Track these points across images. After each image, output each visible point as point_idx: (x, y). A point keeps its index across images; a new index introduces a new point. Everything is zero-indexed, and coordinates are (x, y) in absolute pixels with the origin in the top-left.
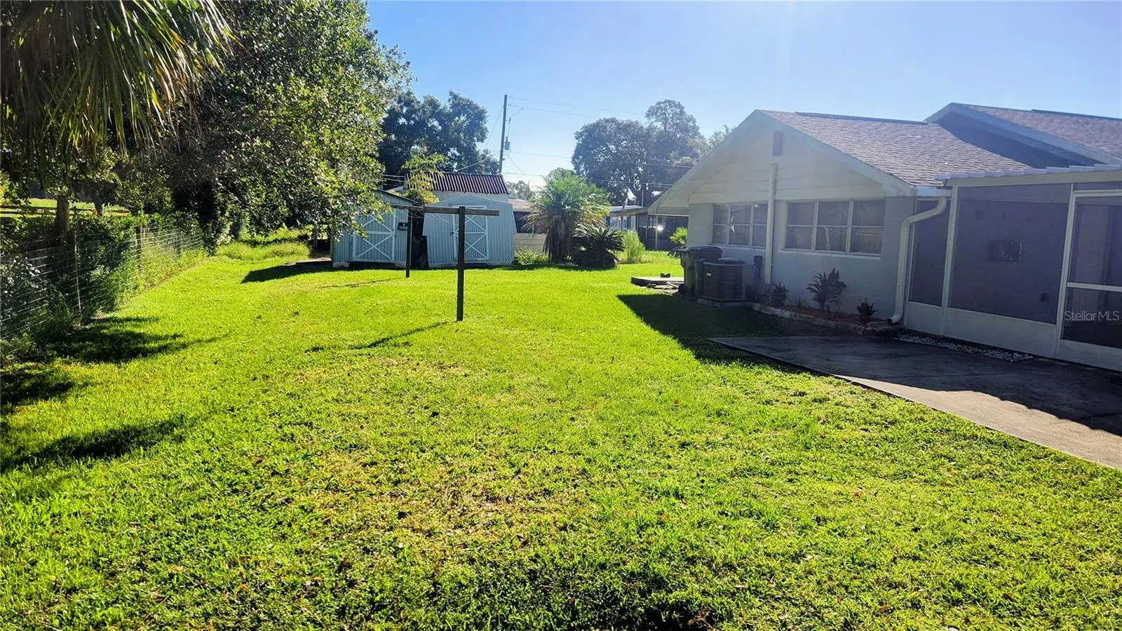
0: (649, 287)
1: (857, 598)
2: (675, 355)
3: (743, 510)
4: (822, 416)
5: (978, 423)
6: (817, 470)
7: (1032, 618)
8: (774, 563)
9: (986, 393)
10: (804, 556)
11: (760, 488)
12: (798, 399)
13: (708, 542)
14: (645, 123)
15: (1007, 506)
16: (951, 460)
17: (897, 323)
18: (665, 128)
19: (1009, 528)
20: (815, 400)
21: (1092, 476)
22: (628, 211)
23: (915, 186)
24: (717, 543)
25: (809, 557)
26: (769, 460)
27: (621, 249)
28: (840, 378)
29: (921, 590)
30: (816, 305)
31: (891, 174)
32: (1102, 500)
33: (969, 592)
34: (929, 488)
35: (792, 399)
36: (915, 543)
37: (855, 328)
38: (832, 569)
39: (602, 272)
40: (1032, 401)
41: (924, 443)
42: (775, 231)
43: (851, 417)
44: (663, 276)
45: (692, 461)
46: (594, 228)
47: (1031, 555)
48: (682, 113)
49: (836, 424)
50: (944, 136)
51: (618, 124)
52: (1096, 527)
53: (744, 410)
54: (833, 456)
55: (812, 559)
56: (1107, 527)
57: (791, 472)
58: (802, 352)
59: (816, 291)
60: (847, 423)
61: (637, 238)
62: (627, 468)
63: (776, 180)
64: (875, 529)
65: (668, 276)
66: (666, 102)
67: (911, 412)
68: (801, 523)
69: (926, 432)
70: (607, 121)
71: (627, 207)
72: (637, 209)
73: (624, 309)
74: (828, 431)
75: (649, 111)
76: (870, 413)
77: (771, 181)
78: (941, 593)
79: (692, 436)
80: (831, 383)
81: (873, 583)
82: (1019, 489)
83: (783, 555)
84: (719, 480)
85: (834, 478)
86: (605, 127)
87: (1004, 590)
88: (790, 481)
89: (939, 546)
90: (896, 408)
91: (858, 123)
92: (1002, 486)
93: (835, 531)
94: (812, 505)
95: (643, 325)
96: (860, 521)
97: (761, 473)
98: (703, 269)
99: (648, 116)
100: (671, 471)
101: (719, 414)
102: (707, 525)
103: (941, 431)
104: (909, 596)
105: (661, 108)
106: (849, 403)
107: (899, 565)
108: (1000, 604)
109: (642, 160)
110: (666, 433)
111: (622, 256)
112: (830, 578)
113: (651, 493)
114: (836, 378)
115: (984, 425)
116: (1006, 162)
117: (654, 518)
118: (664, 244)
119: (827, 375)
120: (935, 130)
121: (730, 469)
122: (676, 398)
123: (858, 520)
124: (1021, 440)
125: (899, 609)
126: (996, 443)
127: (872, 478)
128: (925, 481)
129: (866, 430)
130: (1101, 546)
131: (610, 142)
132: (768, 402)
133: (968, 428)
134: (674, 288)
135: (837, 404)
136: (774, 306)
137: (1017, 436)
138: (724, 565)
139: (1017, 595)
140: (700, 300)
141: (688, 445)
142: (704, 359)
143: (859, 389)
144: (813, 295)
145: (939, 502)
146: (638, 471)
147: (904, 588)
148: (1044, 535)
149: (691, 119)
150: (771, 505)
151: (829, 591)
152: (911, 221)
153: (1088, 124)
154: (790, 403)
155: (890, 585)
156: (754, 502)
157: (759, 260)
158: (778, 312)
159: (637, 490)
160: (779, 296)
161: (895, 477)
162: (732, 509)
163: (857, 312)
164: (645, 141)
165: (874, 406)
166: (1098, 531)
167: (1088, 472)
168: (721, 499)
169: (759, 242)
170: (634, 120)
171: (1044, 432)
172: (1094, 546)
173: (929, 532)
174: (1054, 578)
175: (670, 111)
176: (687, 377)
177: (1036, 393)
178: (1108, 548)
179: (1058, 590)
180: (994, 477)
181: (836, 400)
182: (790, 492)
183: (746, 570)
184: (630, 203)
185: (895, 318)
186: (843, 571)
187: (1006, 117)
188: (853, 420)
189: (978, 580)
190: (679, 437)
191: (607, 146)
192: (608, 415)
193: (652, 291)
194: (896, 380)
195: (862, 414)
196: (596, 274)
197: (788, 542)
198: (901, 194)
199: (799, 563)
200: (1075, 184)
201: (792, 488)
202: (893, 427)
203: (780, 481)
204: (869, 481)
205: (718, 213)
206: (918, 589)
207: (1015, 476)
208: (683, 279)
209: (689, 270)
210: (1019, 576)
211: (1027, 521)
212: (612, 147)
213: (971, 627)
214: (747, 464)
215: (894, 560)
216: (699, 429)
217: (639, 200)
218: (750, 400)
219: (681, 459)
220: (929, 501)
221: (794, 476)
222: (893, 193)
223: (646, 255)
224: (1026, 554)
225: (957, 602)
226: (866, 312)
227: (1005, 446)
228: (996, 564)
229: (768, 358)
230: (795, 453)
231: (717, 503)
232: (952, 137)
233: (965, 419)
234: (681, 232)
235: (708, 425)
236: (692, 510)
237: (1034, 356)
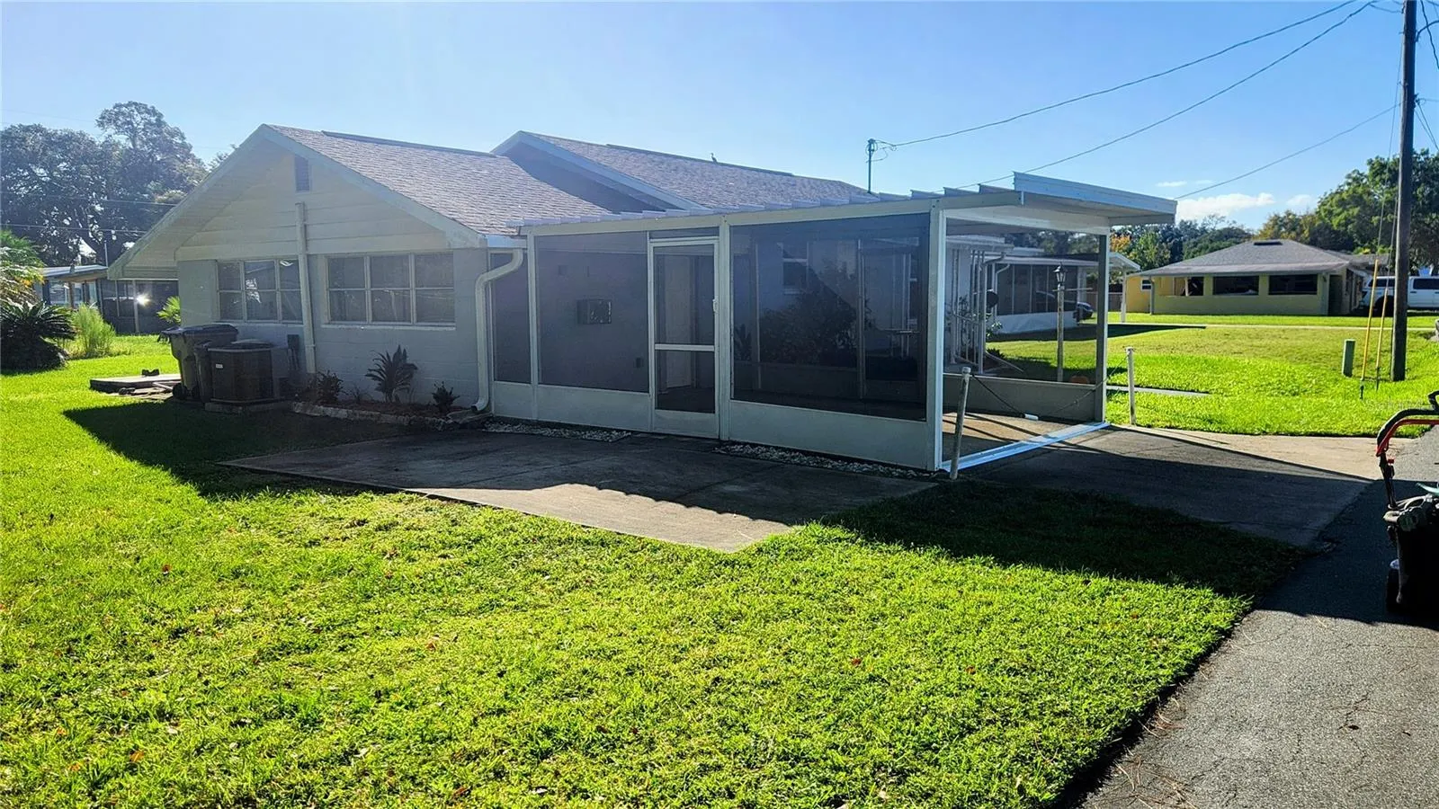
0: (122, 393)
1: (426, 789)
2: (167, 496)
3: (269, 710)
4: (389, 548)
5: (574, 522)
6: (380, 625)
7: (626, 746)
8: (313, 776)
9: (583, 484)
10: (357, 752)
11: (298, 671)
12: (355, 530)
13: (213, 773)
14: (98, 136)
15: (602, 618)
16: (545, 573)
17: (483, 411)
18: (134, 145)
19: (605, 643)
20: (379, 529)
21: (688, 560)
22: (81, 274)
23: (484, 235)
24: (226, 772)
25: (363, 751)
26: (312, 627)
27: (68, 335)
28: (412, 493)
29: (505, 752)
30: (380, 397)
31: (454, 219)
32: (696, 586)
33: (560, 736)
34: (520, 615)
35: (348, 533)
36: (499, 692)
37: (433, 423)
38: (394, 758)
39: (36, 375)
40: (629, 485)
41: (514, 559)
42: (313, 296)
43: (425, 543)
44: (146, 373)
45: (190, 654)
46: (11, 303)
47: (627, 670)
48: (160, 123)
49: (407, 555)
50: (515, 172)
51: (48, 135)
52: (690, 620)
53: (276, 561)
54: (404, 599)
55: (367, 753)
56: (700, 617)
57: (343, 636)
58: (361, 462)
59: (380, 379)
60: (422, 552)
61: (98, 317)
62: (70, 692)
63: (305, 226)
64: (451, 687)
65: (156, 373)
66: (130, 104)
67: (498, 522)
68: (354, 706)
69: (516, 544)
70: (27, 129)
71: (78, 268)
72: (95, 272)
73: (77, 432)
74: (396, 567)
75: (103, 118)
76: (450, 532)
77: (298, 229)
78: (528, 748)
79: (191, 617)
80: (400, 501)
81: (447, 761)
82: (616, 593)
83: (327, 760)
84: (233, 674)
85: (404, 631)
86: (24, 139)
87: (598, 722)
88: (342, 649)
89: (528, 688)
90: (481, 520)
91: (408, 151)
92: (599, 594)
93: (400, 704)
94: (372, 677)
95: (112, 454)
96: (435, 680)
97: (299, 648)
98: (209, 358)
99: (101, 124)
100: (154, 679)
101: (236, 574)
102: (211, 749)
103: (533, 540)
104: (491, 765)
105: (123, 114)
106: (423, 525)
107: (480, 727)
108: (593, 741)
109: (100, 193)
110: (146, 620)
111: (75, 346)
112: (391, 773)
113: (115, 723)
114: (407, 493)
115: (581, 524)
116: (585, 206)
117: (121, 761)
118: (151, 324)
119: (395, 491)
120: (506, 164)
121: (252, 653)
122: (164, 562)
123: (432, 679)
124: (618, 534)
125: (479, 786)
126: (593, 543)
127: (452, 618)
128: (516, 607)
129: (444, 556)
130: (694, 640)
131: (35, 163)
132: (313, 543)
133: (564, 530)
134: (167, 391)
135: (408, 529)
136: (322, 404)
137: (614, 530)
138: (237, 802)
139: (611, 723)
140: (209, 406)
141: (185, 631)
142: (213, 494)
143: (436, 503)
144: (376, 384)
145: (530, 631)
146: (94, 693)
147: (485, 755)
148: (640, 642)
149: (176, 133)
150: (311, 693)
151: (390, 790)
152: (486, 280)
153: (662, 163)
154: (344, 539)
155: (469, 758)
156: (285, 693)
157: (294, 341)
158: (330, 411)
159: (91, 724)
160: (329, 390)
161: (480, 610)
162: (253, 714)
163: (434, 401)
164: (100, 164)
165: (454, 522)
166: (692, 623)
167: (683, 558)
168: (235, 702)
169: (292, 315)
170: (76, 130)
171: (641, 520)
172: (686, 641)
173: (517, 674)
174: (648, 691)
175: (138, 119)
176: (187, 526)
177: (634, 475)
178: (700, 640)
179: (652, 705)
180: (590, 584)
181: (407, 524)
182: (340, 666)
183: (271, 798)
184: (85, 261)
185: (481, 404)
186: (409, 757)
187: (580, 152)
188: (428, 547)
189: (569, 718)
190: (168, 622)
191: (30, 170)
192: (40, 612)
193: (128, 399)
194: (481, 483)
195: (440, 536)
196: (23, 380)
197: (334, 738)
198: (469, 245)
199: (349, 764)
200: (651, 232)
201: (343, 660)
202: (478, 545)
203: (329, 654)
204: (447, 623)
205: (227, 275)
206: (502, 751)
207: (613, 578)
208: (177, 376)
209: (186, 363)
210: (613, 699)
211: (623, 630)
212: (40, 171)
213: (561, 780)
214: (279, 640)
215: (475, 723)
216: (203, 603)
217: (99, 258)
218: (286, 545)
219: (172, 658)
220: (519, 632)
221: (348, 641)
222: (458, 243)
223: (117, 343)
224: (621, 670)
225: (545, 754)
226: (444, 399)
227: (602, 545)
228: (590, 691)
229: (313, 478)
230: (351, 607)
231: (229, 710)
232: (524, 173)
233: (560, 519)
234: (174, 305)
235: (220, 595)
236: (188, 731)
237: (632, 432)
